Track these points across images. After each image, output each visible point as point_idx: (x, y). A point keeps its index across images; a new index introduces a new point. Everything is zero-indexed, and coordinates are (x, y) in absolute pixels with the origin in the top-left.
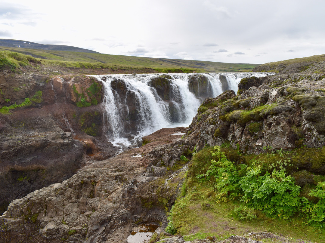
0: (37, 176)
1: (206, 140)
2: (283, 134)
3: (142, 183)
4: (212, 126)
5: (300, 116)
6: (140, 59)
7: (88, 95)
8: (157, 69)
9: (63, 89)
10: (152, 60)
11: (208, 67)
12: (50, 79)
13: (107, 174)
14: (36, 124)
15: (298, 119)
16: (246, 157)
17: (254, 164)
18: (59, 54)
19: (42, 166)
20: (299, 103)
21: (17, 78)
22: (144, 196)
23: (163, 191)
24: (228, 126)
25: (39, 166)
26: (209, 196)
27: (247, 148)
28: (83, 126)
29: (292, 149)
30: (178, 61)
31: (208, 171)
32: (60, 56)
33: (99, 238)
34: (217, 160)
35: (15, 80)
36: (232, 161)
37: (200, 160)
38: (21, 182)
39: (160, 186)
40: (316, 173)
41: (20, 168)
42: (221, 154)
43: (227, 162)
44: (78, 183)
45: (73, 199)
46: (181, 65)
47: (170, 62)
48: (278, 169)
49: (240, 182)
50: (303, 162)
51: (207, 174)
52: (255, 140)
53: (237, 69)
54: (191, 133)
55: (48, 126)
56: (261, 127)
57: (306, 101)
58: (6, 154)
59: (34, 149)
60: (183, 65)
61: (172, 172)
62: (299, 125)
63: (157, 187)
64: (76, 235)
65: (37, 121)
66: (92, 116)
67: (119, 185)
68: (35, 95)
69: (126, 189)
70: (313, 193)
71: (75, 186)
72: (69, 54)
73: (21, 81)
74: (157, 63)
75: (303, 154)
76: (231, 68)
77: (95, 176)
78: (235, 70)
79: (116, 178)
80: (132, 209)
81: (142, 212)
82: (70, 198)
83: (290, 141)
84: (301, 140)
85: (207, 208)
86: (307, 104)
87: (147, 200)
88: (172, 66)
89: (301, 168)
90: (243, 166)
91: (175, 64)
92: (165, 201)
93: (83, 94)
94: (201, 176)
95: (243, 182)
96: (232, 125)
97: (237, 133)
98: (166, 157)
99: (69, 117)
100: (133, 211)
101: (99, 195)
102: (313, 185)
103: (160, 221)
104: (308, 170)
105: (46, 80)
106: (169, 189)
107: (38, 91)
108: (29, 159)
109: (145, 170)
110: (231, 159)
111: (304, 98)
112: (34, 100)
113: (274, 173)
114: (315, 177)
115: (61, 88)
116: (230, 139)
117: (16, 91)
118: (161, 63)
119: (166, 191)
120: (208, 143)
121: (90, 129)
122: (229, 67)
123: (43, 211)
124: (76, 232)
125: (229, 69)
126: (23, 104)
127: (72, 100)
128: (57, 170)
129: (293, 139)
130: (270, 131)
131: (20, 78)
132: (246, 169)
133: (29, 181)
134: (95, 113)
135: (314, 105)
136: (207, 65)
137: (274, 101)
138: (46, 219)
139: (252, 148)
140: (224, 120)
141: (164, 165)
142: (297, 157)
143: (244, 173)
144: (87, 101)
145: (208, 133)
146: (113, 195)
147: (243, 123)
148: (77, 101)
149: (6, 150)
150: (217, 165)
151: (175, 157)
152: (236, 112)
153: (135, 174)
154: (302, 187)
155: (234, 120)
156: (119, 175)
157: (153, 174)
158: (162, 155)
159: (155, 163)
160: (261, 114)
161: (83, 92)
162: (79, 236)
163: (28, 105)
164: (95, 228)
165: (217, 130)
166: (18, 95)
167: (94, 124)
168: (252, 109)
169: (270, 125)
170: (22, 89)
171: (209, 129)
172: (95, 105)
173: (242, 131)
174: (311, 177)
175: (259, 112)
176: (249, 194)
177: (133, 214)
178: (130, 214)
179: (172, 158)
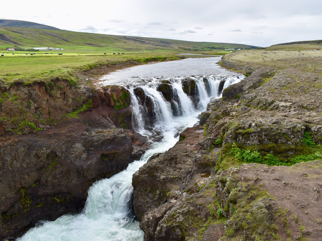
0: (114, 157)
1: (228, 140)
2: (257, 139)
3: (199, 157)
4: (231, 135)
5: (262, 134)
6: (103, 37)
7: (122, 101)
8: (138, 59)
9: (104, 96)
10: (116, 38)
11: (173, 46)
12: (95, 90)
13: (181, 154)
14: (97, 124)
15: (261, 135)
16: (244, 146)
17: (247, 149)
18: (18, 31)
19: (117, 151)
20: (262, 130)
21: (79, 92)
22: (202, 162)
23: (209, 160)
24: (237, 136)
25: (116, 151)
26: (232, 160)
27: (244, 144)
28: (121, 123)
29: (259, 144)
30: (142, 39)
31: (231, 152)
32: (19, 33)
33: (189, 178)
34: (234, 148)
35: (79, 94)
36: (239, 148)
37: (227, 148)
38: (106, 161)
39: (207, 158)
40: (266, 152)
41: (106, 153)
42: (236, 146)
43: (238, 149)
44: (169, 158)
45: (169, 165)
46: (145, 43)
47: (133, 40)
48: (255, 151)
49: (243, 155)
50: (263, 148)
51: (230, 153)
52: (247, 141)
53: (201, 48)
54: (211, 133)
55: (106, 125)
56: (249, 137)
57: (264, 129)
58: (98, 145)
59: (109, 141)
60: (148, 43)
61: (209, 152)
62: (262, 137)
63: (206, 158)
64: (176, 179)
65: (97, 122)
66: (126, 115)
67: (188, 159)
68: (89, 102)
69: (194, 160)
70: (265, 157)
71: (169, 160)
72: (28, 31)
73: (81, 94)
74: (121, 41)
75: (263, 146)
76: (194, 47)
77: (176, 155)
78: (199, 49)
79: (186, 155)
80: (198, 167)
81: (202, 168)
82: (167, 165)
83: (259, 142)
84: (262, 142)
85: (233, 163)
86: (264, 130)
87: (203, 164)
88: (136, 44)
89: (262, 150)
90: (243, 150)
91: (139, 42)
92: (211, 164)
93: (118, 100)
94: (228, 153)
95: (244, 155)
96: (238, 135)
97: (241, 138)
98: (206, 146)
99: (111, 117)
100: (199, 168)
101: (180, 163)
102: (265, 155)
103: (210, 171)
104: (264, 151)
105: (92, 91)
106: (211, 159)
107: (89, 99)
108: (110, 147)
109: (198, 152)
110: (239, 147)
111: (263, 128)
112: (88, 106)
113: (254, 152)
114: (266, 153)
115: (103, 96)
116: (238, 140)
117: (79, 101)
118: (125, 41)
119: (210, 160)
120: (228, 141)
121: (124, 124)
122: (192, 46)
123: (156, 171)
124: (176, 178)
125: (193, 48)
126: (83, 110)
127: (112, 104)
128: (124, 153)
129: (260, 141)
130: (252, 138)
131: (80, 92)
132: (244, 151)
133: (109, 160)
134: (128, 113)
135: (266, 131)
136: (171, 43)
137: (253, 127)
138: (159, 174)
139: (246, 143)
140: (236, 133)
141: (205, 149)
142: (261, 147)
143: (244, 152)
144: (121, 105)
145: (229, 138)
146: (188, 162)
147: (243, 135)
148: (114, 105)
149: (96, 142)
150: (234, 150)
151: (209, 146)
152: (240, 131)
153: (194, 154)
154: (262, 156)
155: (240, 134)
156: (187, 154)
157: (202, 153)
158: (203, 145)
159: (201, 149)
160: (249, 132)
161: (118, 99)
162: (178, 179)
163: (86, 110)
164: (185, 175)
165: (233, 137)
166: (80, 103)
167: (126, 121)
168: (246, 130)
169: (252, 136)
170: (82, 99)
171: (230, 136)
172: (126, 107)
173: (243, 138)
174: (265, 153)
175: (248, 132)
176: (246, 158)
177: (199, 169)
178: (198, 169)
179: (208, 146)
